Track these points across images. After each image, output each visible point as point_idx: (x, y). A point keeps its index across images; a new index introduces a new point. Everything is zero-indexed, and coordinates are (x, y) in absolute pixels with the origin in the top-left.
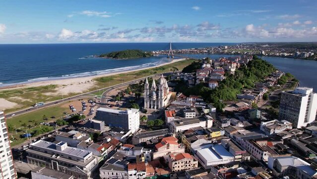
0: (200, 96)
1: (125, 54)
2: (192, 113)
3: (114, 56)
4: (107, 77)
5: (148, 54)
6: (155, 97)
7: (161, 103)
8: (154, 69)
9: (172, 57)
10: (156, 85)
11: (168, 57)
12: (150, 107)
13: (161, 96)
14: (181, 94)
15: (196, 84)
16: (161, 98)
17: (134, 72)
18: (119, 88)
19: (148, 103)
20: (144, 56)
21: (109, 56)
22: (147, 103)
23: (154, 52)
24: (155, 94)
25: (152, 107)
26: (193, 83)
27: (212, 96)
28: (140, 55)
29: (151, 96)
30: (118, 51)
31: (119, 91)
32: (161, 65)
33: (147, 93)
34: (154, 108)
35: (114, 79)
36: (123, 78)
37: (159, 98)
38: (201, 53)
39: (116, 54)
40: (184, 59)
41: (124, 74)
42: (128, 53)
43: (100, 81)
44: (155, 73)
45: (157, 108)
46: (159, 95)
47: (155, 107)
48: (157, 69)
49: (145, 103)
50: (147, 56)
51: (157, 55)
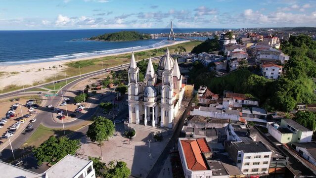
0: (250, 96)
1: (118, 35)
2: (263, 154)
3: (106, 38)
4: (87, 61)
5: (146, 37)
6: (152, 100)
7: (167, 114)
8: (152, 51)
9: (173, 39)
10: (156, 72)
11: (168, 40)
12: (142, 122)
13: (168, 98)
14: (205, 89)
15: (232, 69)
16: (167, 102)
17: (126, 54)
18: (96, 77)
19: (138, 112)
20: (141, 38)
21: (101, 38)
22: (134, 112)
23: (152, 35)
24: (152, 93)
25: (146, 121)
26: (225, 68)
27: (282, 96)
28: (136, 37)
29: (143, 96)
31: (94, 82)
32: (161, 47)
33: (133, 90)
34: (150, 123)
35: (95, 63)
36: (109, 61)
37: (163, 101)
38: (205, 35)
39: (109, 36)
40: (188, 41)
41: (111, 57)
42: (122, 35)
43: (74, 66)
44: (154, 55)
45: (158, 125)
46: (163, 95)
47: (154, 122)
48: (156, 51)
49: (131, 113)
50: (144, 38)
51: (156, 38)
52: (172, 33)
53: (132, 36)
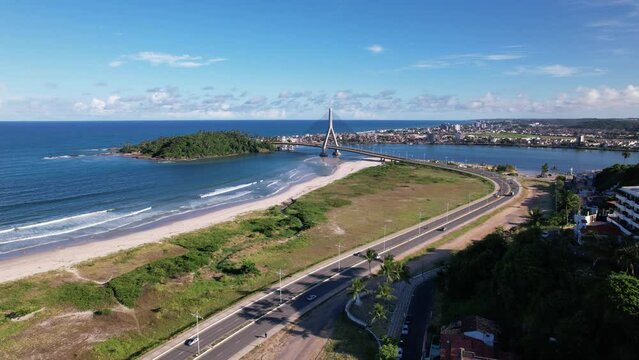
1: (188, 144)
3: (155, 150)
5: (265, 145)
9: (335, 154)
11: (323, 155)
20: (254, 150)
21: (145, 151)
23: (284, 140)
28: (237, 148)
30: (171, 135)
38: (410, 140)
39: (165, 146)
42: (200, 142)
50: (261, 150)
51: (293, 148)
52: (331, 133)
53: (227, 146)
